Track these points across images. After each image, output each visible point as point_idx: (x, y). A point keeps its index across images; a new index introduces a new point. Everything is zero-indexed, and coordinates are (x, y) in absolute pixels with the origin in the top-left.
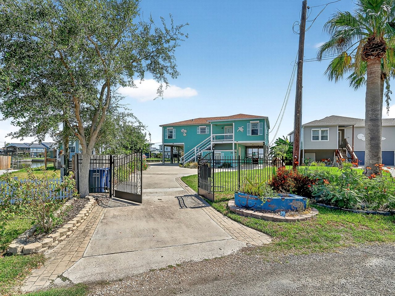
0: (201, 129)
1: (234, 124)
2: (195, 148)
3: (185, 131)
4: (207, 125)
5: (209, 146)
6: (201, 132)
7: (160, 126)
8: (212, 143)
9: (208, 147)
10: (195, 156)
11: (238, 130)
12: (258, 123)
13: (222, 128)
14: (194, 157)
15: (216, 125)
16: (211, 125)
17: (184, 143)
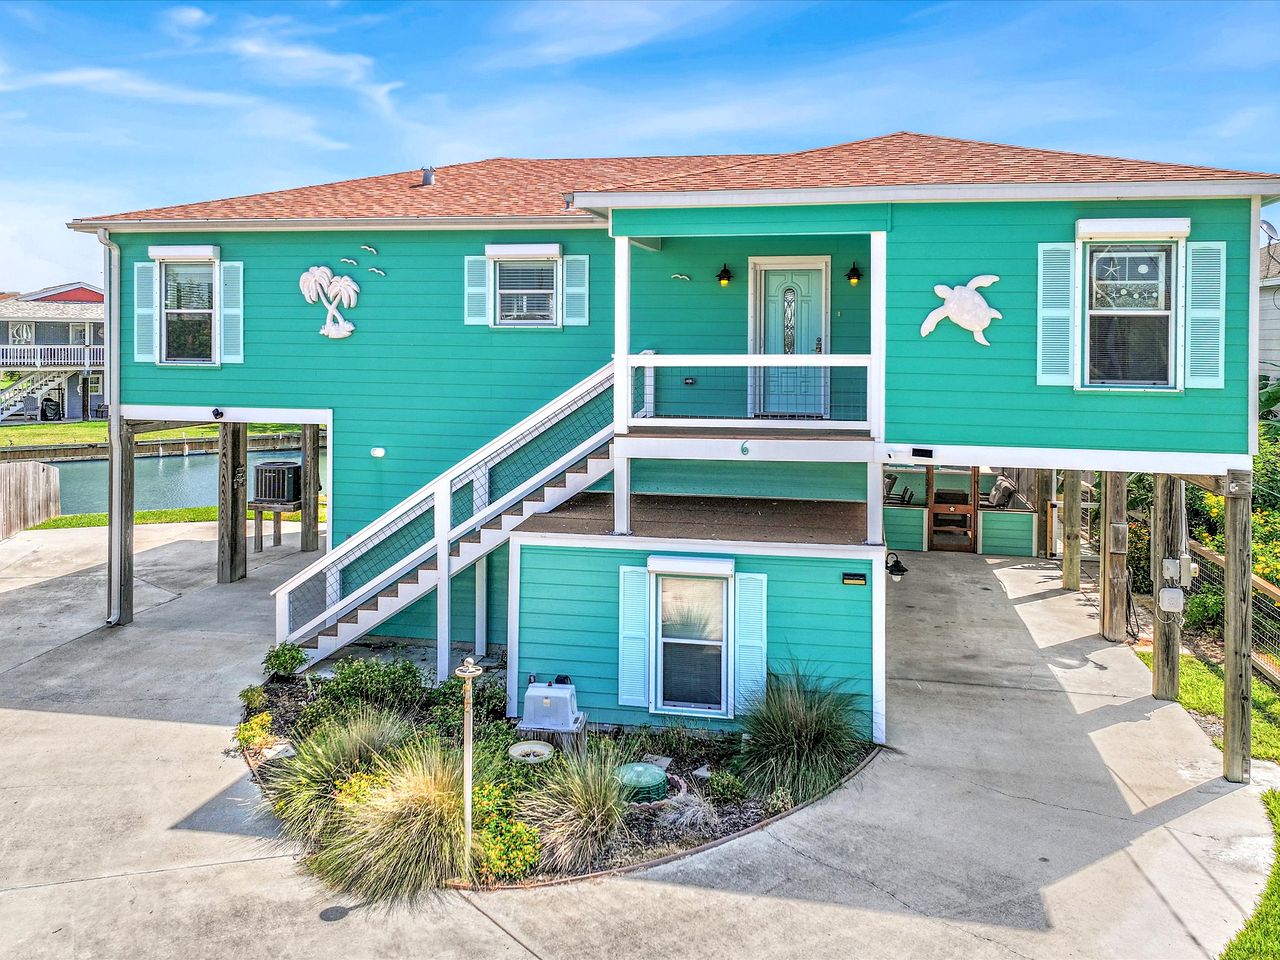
0: (509, 276)
1: (879, 241)
2: (440, 491)
3: (345, 288)
4: (566, 241)
5: (597, 469)
6: (506, 304)
7: (78, 225)
8: (625, 450)
9: (576, 483)
10: (436, 579)
11: (934, 317)
12: (1167, 249)
13: (725, 274)
14: (427, 579)
15: (664, 243)
16: (622, 246)
17: (323, 417)
